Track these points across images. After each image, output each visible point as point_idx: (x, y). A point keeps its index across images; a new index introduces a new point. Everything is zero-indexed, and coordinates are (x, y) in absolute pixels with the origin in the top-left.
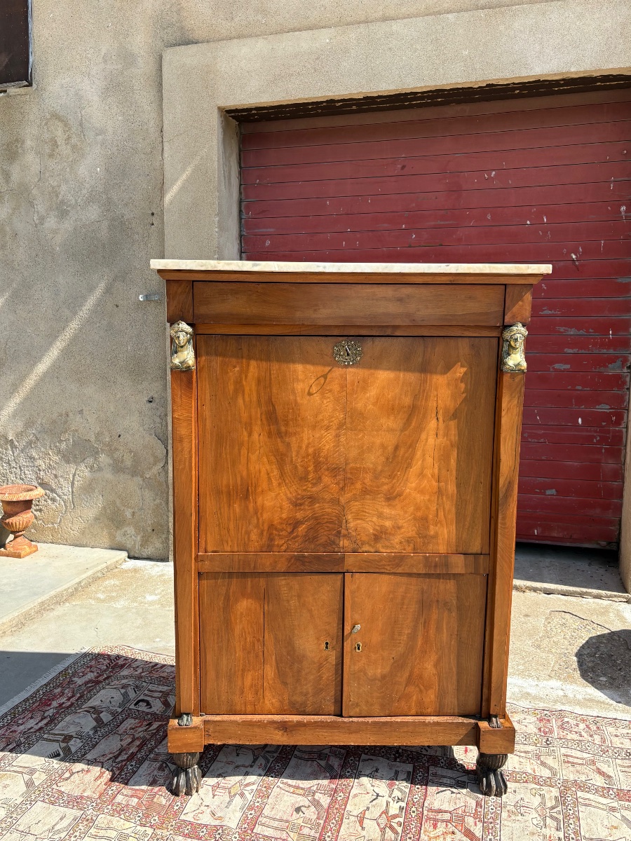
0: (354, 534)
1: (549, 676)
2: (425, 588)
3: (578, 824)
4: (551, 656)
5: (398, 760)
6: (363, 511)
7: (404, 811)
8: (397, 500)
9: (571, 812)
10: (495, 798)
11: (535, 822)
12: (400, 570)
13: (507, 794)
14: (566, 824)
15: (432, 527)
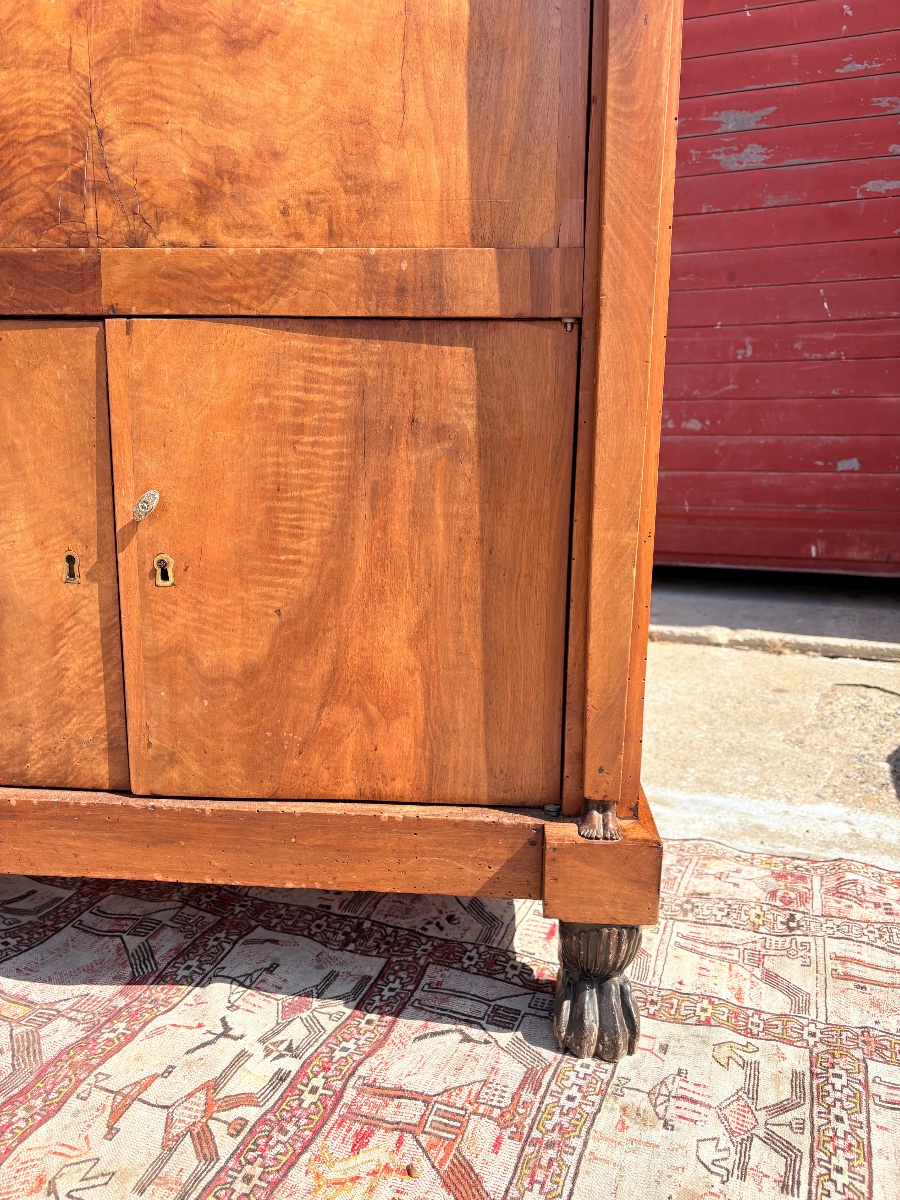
0: (127, 179)
1: (818, 796)
2: (371, 373)
3: (864, 1171)
4: (826, 759)
5: (351, 946)
6: (155, 96)
7: (285, 1085)
8: (265, 49)
9: (842, 1128)
10: (593, 1063)
11: (708, 1153)
12: (282, 307)
13: (638, 1053)
14: (819, 1170)
15: (385, 151)
